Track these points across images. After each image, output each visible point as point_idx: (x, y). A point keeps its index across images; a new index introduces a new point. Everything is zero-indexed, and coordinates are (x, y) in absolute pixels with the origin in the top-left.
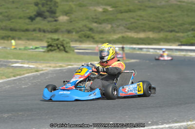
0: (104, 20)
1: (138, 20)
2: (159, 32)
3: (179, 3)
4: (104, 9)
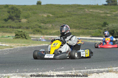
0: (48, 22)
1: (67, 22)
2: (79, 29)
3: (91, 13)
4: (48, 15)
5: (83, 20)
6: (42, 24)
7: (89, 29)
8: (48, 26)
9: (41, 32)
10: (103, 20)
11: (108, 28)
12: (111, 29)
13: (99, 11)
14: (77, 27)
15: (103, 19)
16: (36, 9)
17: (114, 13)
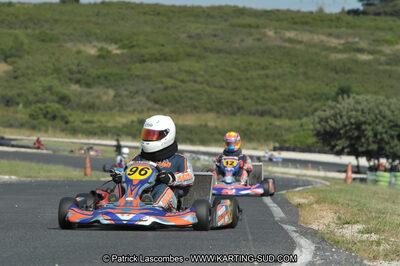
5: (254, 73)
6: (75, 87)
7: (275, 116)
8: (99, 97)
9: (67, 123)
10: (336, 76)
11: (335, 116)
12: (349, 118)
13: (324, 38)
14: (222, 103)
15: (337, 73)
16: (56, 21)
17: (387, 50)
